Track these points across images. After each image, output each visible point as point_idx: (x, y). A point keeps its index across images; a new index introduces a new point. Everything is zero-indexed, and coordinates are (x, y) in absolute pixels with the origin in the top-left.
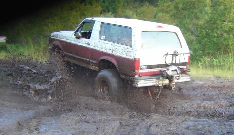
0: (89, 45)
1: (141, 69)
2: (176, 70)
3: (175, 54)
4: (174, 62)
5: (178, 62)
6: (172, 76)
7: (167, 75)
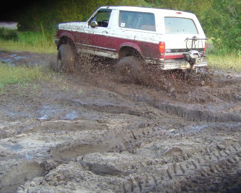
0: (107, 33)
1: (167, 52)
2: (197, 54)
3: (194, 39)
4: (194, 47)
5: (197, 47)
6: (194, 59)
7: (190, 58)
